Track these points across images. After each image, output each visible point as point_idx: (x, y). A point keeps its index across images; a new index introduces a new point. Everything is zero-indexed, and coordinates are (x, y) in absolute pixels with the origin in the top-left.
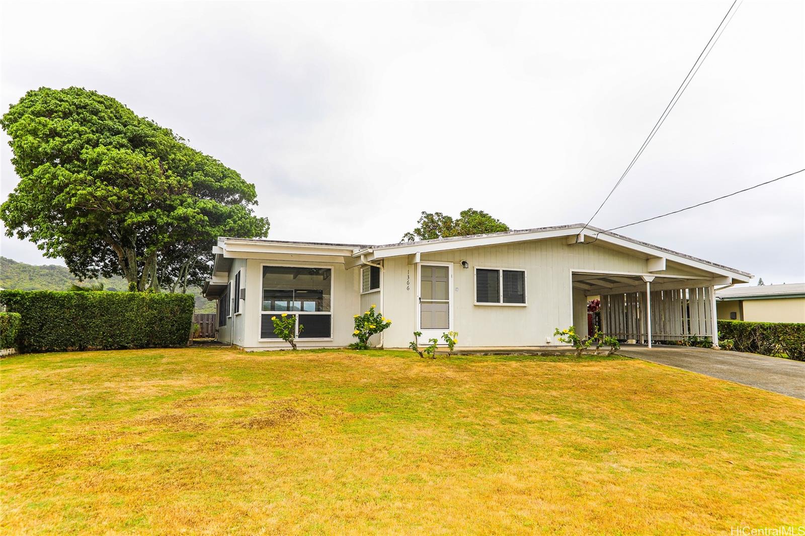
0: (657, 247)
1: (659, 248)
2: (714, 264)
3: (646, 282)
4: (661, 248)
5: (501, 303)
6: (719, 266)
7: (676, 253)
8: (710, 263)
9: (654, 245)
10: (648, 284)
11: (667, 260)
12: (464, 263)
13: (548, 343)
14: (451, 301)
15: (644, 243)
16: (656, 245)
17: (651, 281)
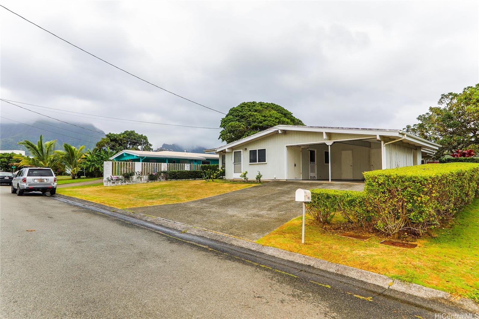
0: (319, 127)
1: (320, 127)
2: (361, 129)
3: (328, 146)
4: (322, 127)
5: (257, 163)
6: (366, 129)
7: (332, 128)
8: (359, 129)
9: (317, 126)
10: (329, 146)
11: (326, 133)
12: (246, 149)
13: (275, 178)
14: (242, 163)
15: (311, 127)
16: (318, 126)
17: (331, 145)
